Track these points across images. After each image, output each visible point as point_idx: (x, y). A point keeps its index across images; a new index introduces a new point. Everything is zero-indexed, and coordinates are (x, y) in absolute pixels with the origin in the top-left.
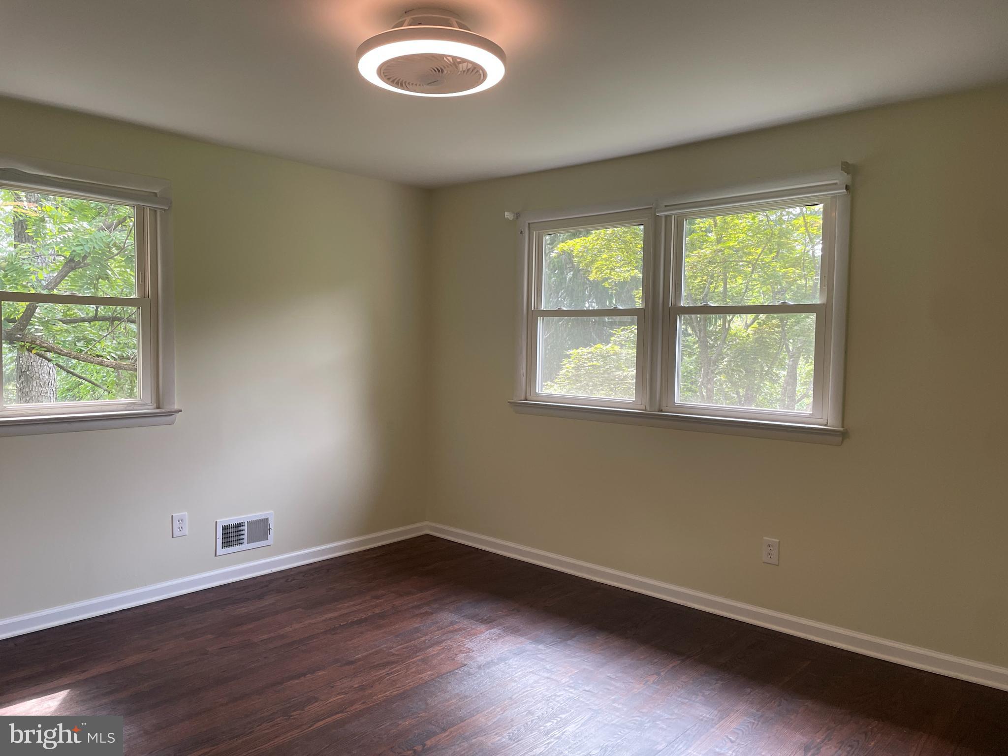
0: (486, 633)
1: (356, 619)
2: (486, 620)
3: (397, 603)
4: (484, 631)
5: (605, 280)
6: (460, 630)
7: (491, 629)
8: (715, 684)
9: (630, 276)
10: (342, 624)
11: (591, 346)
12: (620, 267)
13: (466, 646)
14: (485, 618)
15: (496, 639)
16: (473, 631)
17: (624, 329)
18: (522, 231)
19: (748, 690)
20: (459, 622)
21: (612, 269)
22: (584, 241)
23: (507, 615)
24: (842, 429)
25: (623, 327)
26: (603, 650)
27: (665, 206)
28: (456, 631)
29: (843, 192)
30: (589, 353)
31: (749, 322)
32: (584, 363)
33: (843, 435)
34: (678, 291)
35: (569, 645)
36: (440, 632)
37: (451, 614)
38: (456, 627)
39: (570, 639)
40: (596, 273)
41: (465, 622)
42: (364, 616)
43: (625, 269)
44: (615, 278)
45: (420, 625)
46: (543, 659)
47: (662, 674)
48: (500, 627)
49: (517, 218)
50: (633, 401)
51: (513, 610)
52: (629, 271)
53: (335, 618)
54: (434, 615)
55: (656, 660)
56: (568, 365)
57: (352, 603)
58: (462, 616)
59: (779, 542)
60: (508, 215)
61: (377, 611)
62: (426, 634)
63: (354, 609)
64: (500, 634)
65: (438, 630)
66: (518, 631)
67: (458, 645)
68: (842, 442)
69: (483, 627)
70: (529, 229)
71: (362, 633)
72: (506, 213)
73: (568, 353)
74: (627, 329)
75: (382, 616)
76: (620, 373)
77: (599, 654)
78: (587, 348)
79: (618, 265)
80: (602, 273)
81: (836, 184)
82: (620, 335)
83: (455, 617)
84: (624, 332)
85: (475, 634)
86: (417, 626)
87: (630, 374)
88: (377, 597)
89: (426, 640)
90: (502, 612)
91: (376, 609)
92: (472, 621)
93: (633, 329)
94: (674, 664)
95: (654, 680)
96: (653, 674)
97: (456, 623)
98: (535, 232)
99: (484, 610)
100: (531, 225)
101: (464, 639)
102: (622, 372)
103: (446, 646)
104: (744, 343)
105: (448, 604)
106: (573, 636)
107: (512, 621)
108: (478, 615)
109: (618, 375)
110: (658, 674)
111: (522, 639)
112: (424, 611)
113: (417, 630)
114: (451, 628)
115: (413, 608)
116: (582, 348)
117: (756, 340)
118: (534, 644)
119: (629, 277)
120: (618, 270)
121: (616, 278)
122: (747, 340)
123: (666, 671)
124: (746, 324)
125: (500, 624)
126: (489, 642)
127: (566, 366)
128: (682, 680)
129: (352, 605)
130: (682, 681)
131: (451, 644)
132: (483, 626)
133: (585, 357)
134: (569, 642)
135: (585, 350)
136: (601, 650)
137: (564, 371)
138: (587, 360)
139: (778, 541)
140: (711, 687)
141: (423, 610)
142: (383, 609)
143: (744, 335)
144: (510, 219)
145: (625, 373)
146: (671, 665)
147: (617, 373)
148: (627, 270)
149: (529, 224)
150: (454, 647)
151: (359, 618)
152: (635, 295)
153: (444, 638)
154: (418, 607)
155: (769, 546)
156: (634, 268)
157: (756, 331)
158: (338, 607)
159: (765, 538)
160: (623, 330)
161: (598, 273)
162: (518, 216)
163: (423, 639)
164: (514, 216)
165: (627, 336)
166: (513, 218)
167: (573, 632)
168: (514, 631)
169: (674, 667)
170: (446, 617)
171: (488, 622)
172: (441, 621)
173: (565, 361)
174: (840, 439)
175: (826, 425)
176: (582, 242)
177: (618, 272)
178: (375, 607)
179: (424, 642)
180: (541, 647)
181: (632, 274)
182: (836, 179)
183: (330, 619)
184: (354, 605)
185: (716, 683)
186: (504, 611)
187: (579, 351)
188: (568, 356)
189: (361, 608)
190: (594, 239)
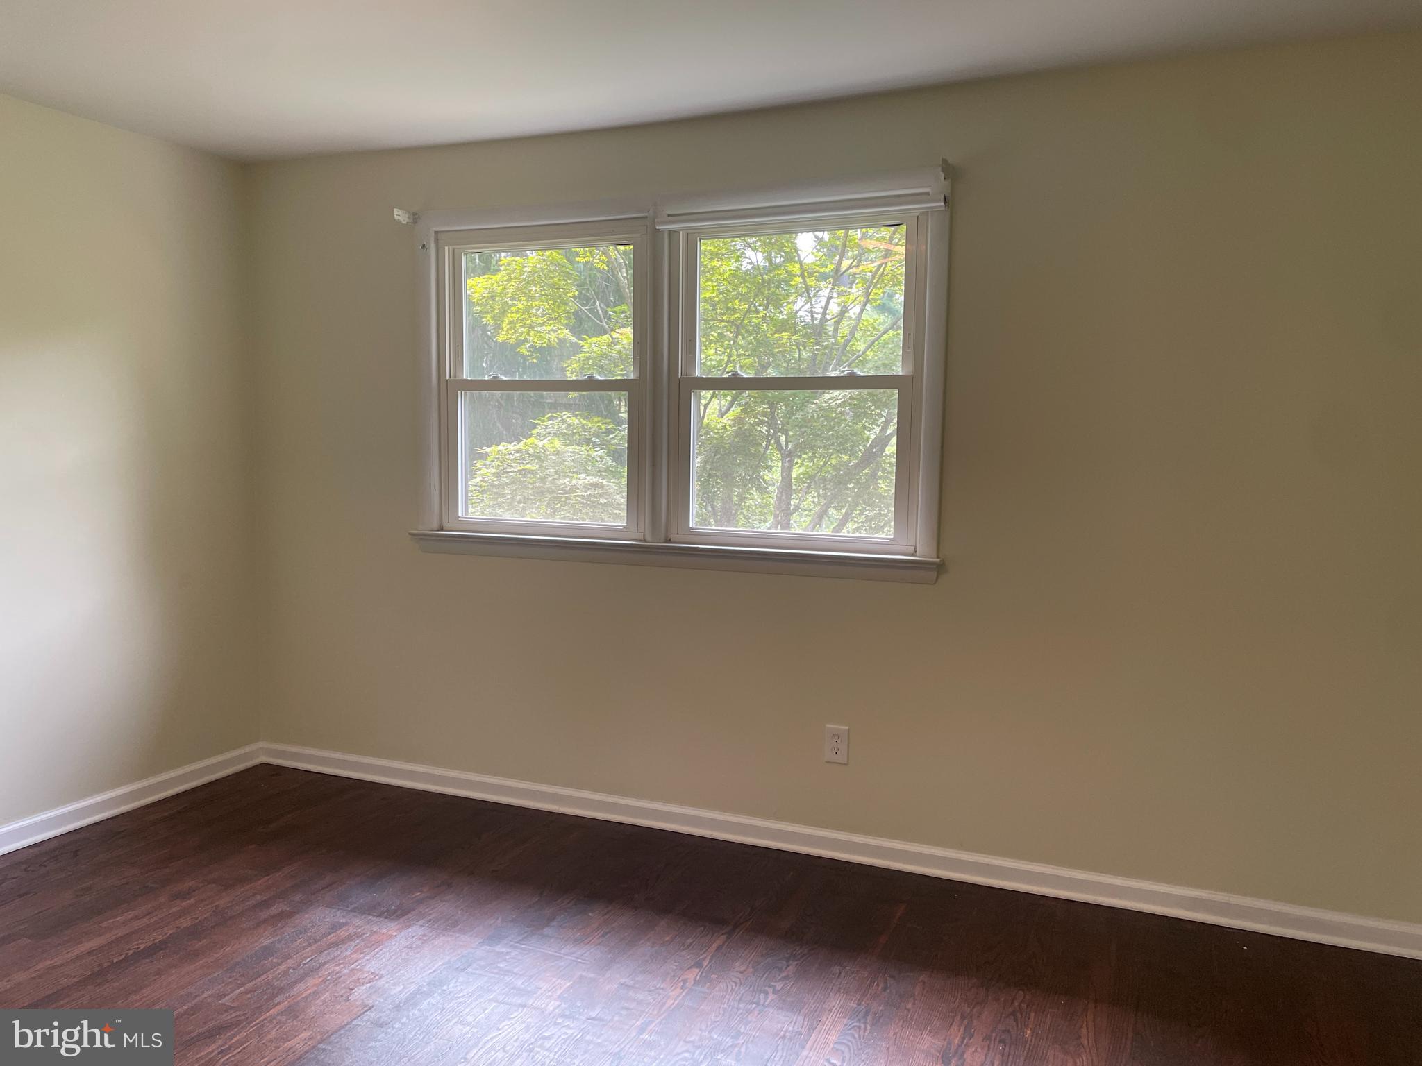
0: (398, 938)
1: (142, 947)
2: (395, 912)
3: (223, 902)
4: (395, 934)
5: (521, 343)
6: (349, 938)
7: (408, 927)
8: (786, 968)
9: (558, 338)
10: (115, 961)
11: (519, 441)
12: (542, 325)
13: (366, 969)
14: (393, 908)
15: (418, 947)
16: (375, 937)
17: (552, 416)
18: (424, 245)
19: (836, 969)
20: (346, 924)
21: (531, 327)
22: (490, 281)
23: (431, 898)
24: (938, 560)
25: (550, 414)
26: (603, 936)
27: (669, 216)
28: (343, 941)
29: (941, 206)
30: (517, 452)
31: (724, 409)
32: (511, 466)
33: (939, 568)
34: (690, 353)
35: (547, 936)
36: (314, 947)
37: (329, 909)
38: (343, 933)
39: (547, 926)
40: (507, 331)
41: (358, 921)
42: (159, 938)
43: (550, 328)
44: (536, 341)
45: (273, 939)
46: (508, 971)
47: (705, 963)
48: (421, 922)
49: (415, 222)
50: (624, 527)
51: (439, 886)
52: (555, 331)
53: (100, 949)
54: (298, 915)
55: (689, 941)
56: (484, 471)
57: (130, 914)
58: (351, 911)
59: (849, 729)
60: (400, 215)
61: (185, 923)
62: (288, 957)
63: (137, 925)
64: (424, 935)
65: (309, 945)
66: (455, 924)
67: (353, 970)
68: (937, 579)
69: (390, 927)
70: (437, 240)
71: (159, 973)
72: (397, 212)
73: (482, 451)
74: (557, 418)
75: (195, 932)
76: (565, 481)
77: (599, 944)
78: (513, 444)
79: (540, 321)
80: (515, 332)
81: (927, 194)
82: (546, 426)
83: (337, 915)
84: (551, 422)
85: (379, 943)
86: (267, 943)
87: (581, 482)
88: (181, 896)
89: (289, 968)
90: (421, 892)
91: (181, 920)
92: (370, 917)
93: (565, 417)
94: (719, 942)
95: (696, 977)
96: (691, 967)
97: (341, 925)
98: (446, 248)
99: (388, 893)
100: (439, 235)
101: (362, 956)
102: (568, 479)
103: (329, 974)
104: (722, 437)
105: (320, 890)
106: (551, 919)
107: (445, 906)
108: (379, 904)
109: (563, 484)
110: (698, 965)
111: (465, 938)
112: (276, 912)
113: (268, 951)
114: (332, 938)
115: (254, 907)
116: (504, 444)
117: (737, 434)
118: (488, 945)
119: (556, 340)
120: (539, 329)
121: (533, 339)
122: (724, 433)
123: (709, 957)
124: (720, 410)
125: (422, 916)
126: (407, 954)
127: (481, 472)
128: (738, 969)
129: (131, 919)
130: (737, 972)
131: (337, 969)
132: (392, 924)
133: (511, 457)
134: (547, 931)
135: (511, 447)
136: (600, 937)
137: (478, 480)
138: (514, 462)
139: (847, 728)
140: (784, 974)
141: (274, 910)
142: (197, 919)
143: (719, 426)
144: (403, 222)
145: (574, 482)
146: (714, 946)
147: (562, 481)
148: (552, 330)
149: (436, 233)
150: (344, 975)
151: (150, 944)
152: (566, 367)
153: (322, 960)
154: (265, 904)
155: (834, 736)
156: (563, 327)
157: (738, 421)
158: (103, 925)
159: (828, 725)
160: (549, 419)
161: (510, 332)
162: (415, 217)
163: (282, 967)
164: (409, 218)
165: (556, 427)
166: (407, 220)
167: (548, 912)
168: (450, 925)
169: (719, 948)
170: (320, 917)
171: (398, 914)
172: (313, 927)
173: (479, 464)
174: (934, 574)
175: (912, 555)
176: (486, 283)
177: (540, 332)
178: (180, 917)
179: (286, 972)
180: (499, 948)
181: (561, 336)
182: (927, 187)
183: (90, 953)
184: (136, 918)
185: (788, 966)
186: (425, 890)
187: (501, 447)
188: (484, 457)
189: (153, 920)
190: (505, 279)
